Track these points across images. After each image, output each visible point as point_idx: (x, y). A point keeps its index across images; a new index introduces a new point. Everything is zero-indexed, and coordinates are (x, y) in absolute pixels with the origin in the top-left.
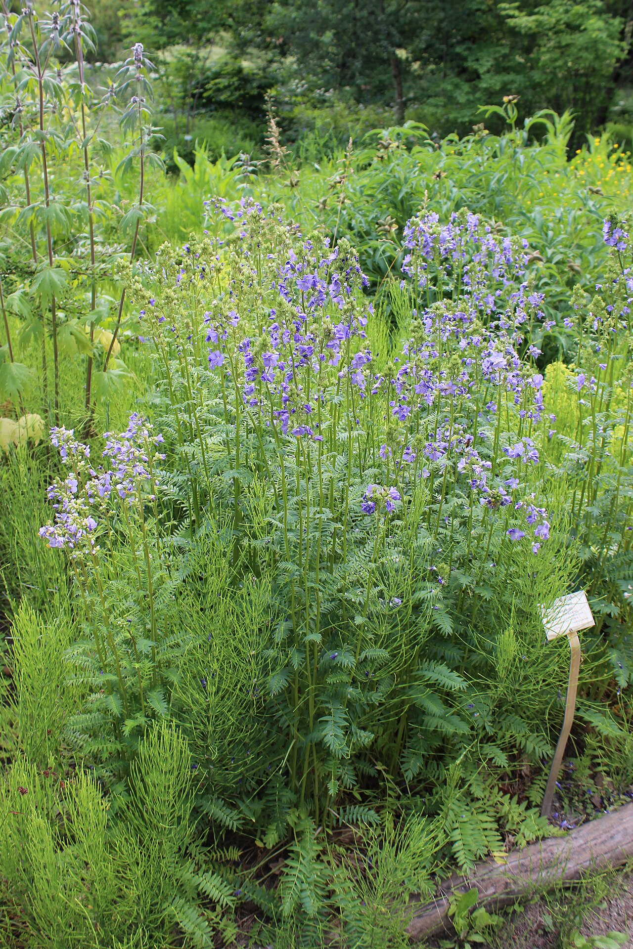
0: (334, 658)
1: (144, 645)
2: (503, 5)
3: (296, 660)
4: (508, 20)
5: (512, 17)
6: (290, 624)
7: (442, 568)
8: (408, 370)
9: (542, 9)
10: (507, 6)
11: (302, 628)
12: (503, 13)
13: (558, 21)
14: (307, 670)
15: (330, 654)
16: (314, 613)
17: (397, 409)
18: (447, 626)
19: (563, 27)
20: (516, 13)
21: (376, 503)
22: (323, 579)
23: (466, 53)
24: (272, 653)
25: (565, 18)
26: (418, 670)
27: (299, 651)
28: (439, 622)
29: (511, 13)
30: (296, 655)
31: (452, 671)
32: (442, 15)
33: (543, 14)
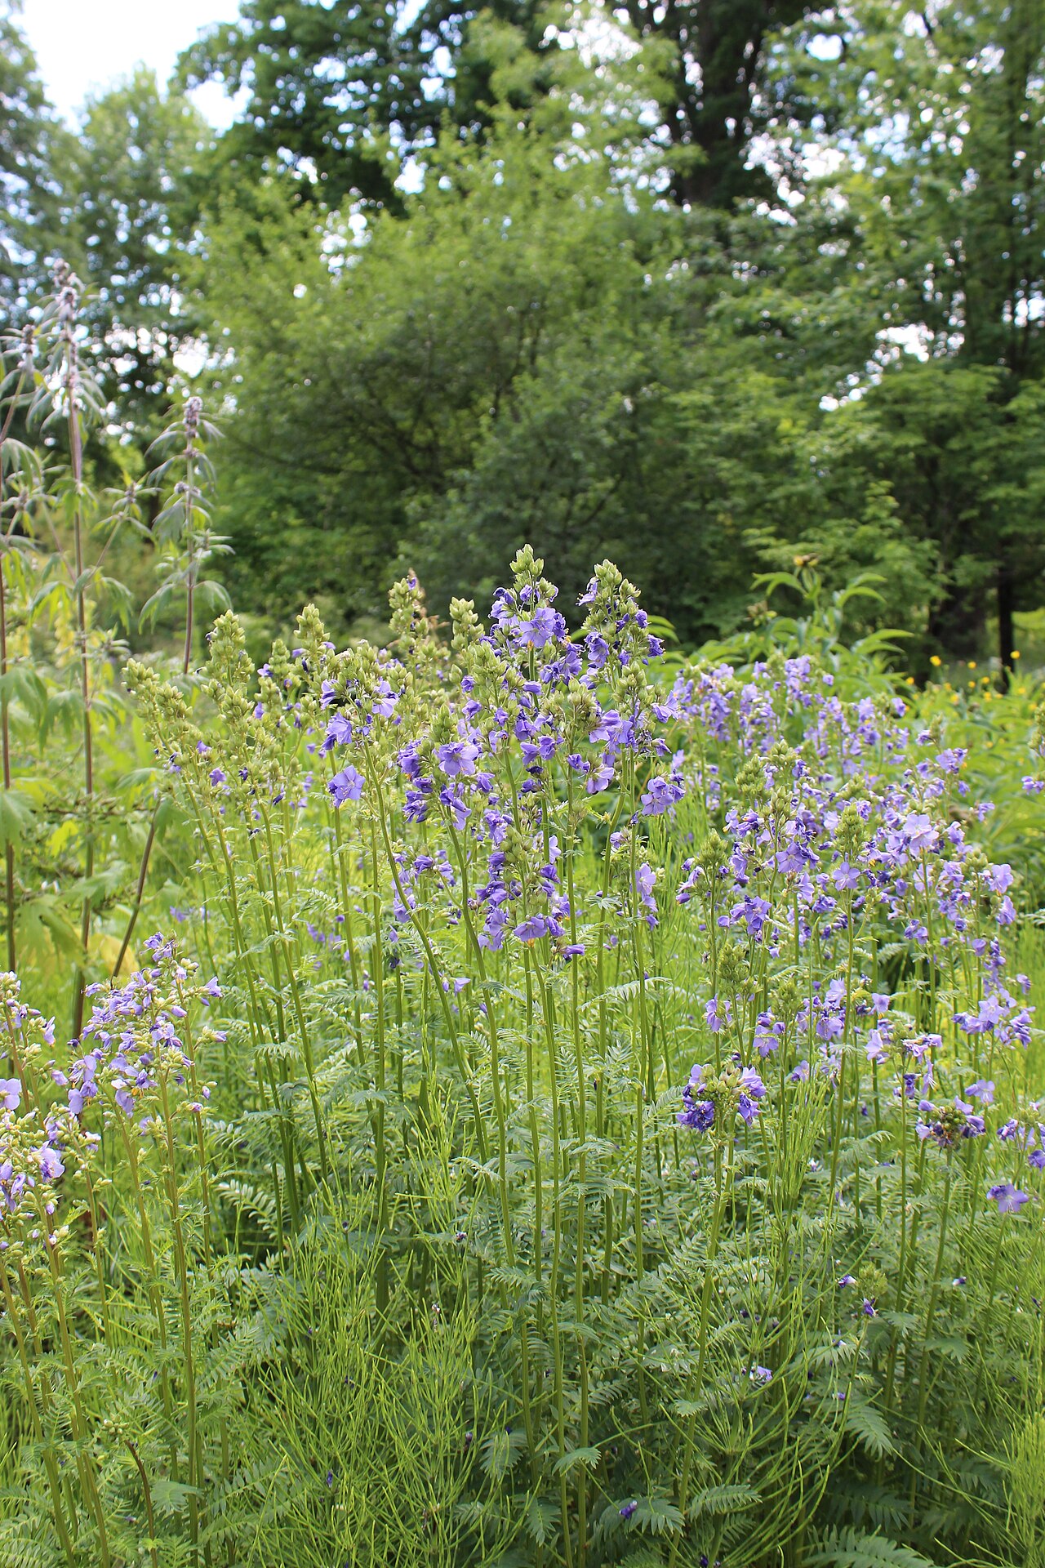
0: (629, 1514)
1: (168, 1495)
2: (751, 531)
3: (540, 1523)
4: (761, 553)
5: (766, 547)
6: (520, 1436)
7: (870, 1276)
8: (760, 820)
9: (811, 533)
10: (756, 532)
11: (548, 1444)
12: (752, 542)
13: (837, 550)
14: (562, 1554)
15: (616, 1508)
16: (574, 1407)
17: (742, 906)
18: (877, 1436)
19: (844, 558)
20: (772, 541)
21: (714, 1104)
22: (593, 1316)
23: (700, 606)
24: (477, 1511)
25: (848, 544)
26: (816, 1551)
27: (543, 1500)
28: (856, 1425)
29: (764, 541)
30: (539, 1510)
31: (899, 1546)
32: (658, 553)
33: (812, 541)
